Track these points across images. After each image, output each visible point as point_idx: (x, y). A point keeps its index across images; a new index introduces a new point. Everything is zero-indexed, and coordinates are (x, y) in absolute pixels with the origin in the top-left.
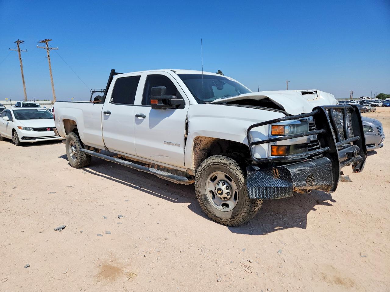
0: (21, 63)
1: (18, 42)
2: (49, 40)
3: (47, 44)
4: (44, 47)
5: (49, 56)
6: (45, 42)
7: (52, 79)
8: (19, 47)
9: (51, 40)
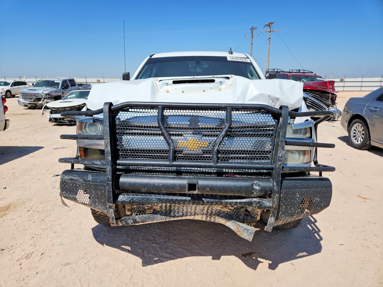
0: (252, 48)
1: (252, 29)
2: (272, 23)
3: (270, 28)
4: (267, 31)
5: (270, 38)
6: (269, 25)
7: (269, 60)
8: (252, 33)
9: (274, 23)
